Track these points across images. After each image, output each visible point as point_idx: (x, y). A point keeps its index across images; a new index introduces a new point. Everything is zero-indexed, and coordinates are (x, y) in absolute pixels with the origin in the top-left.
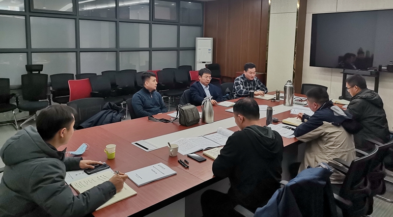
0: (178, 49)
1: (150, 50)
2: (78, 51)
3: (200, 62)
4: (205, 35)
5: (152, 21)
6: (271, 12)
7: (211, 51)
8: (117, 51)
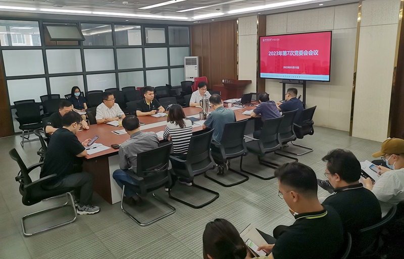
0: (169, 67)
1: (144, 69)
2: (84, 73)
3: (188, 78)
5: (145, 45)
6: (239, 35)
7: (197, 68)
8: (116, 71)
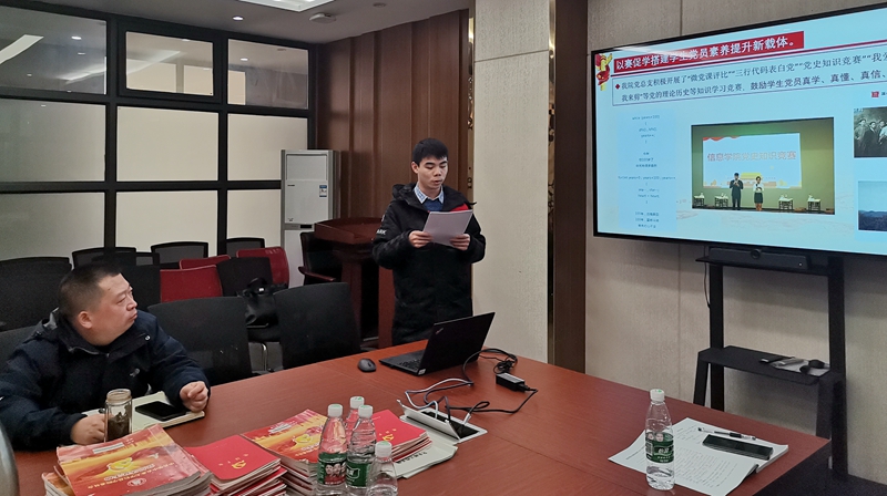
0: (220, 186)
3: (294, 228)
5: (117, 95)
6: (477, 57)
7: (326, 192)
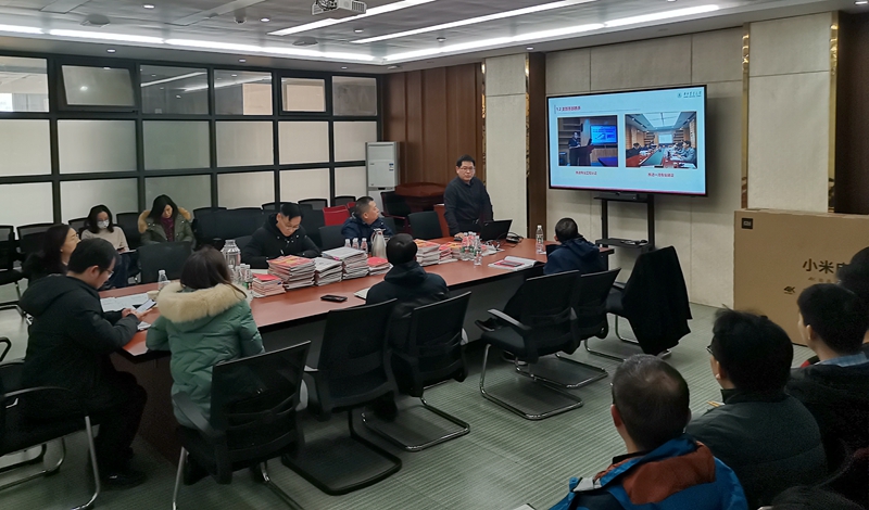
0: (331, 165)
2: (141, 175)
3: (374, 189)
4: (383, 136)
5: (279, 114)
6: (487, 94)
7: (393, 167)
8: (213, 172)
